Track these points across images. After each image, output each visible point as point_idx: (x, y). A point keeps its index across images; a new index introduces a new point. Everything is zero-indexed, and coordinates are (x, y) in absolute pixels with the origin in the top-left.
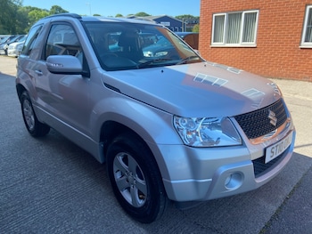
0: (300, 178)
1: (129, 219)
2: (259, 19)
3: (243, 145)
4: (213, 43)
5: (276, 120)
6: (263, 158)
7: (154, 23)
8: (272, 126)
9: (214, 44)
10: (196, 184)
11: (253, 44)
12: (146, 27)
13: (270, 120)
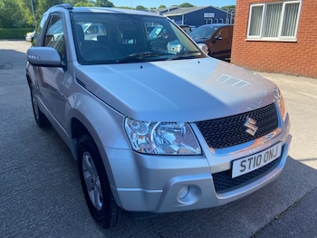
0: (301, 196)
1: (92, 221)
2: (302, 11)
3: (202, 155)
4: (248, 36)
5: (256, 129)
6: (229, 172)
7: (158, 15)
8: (249, 135)
9: (250, 38)
10: (145, 194)
11: (293, 38)
12: (144, 18)
13: (247, 128)
